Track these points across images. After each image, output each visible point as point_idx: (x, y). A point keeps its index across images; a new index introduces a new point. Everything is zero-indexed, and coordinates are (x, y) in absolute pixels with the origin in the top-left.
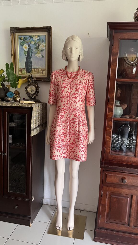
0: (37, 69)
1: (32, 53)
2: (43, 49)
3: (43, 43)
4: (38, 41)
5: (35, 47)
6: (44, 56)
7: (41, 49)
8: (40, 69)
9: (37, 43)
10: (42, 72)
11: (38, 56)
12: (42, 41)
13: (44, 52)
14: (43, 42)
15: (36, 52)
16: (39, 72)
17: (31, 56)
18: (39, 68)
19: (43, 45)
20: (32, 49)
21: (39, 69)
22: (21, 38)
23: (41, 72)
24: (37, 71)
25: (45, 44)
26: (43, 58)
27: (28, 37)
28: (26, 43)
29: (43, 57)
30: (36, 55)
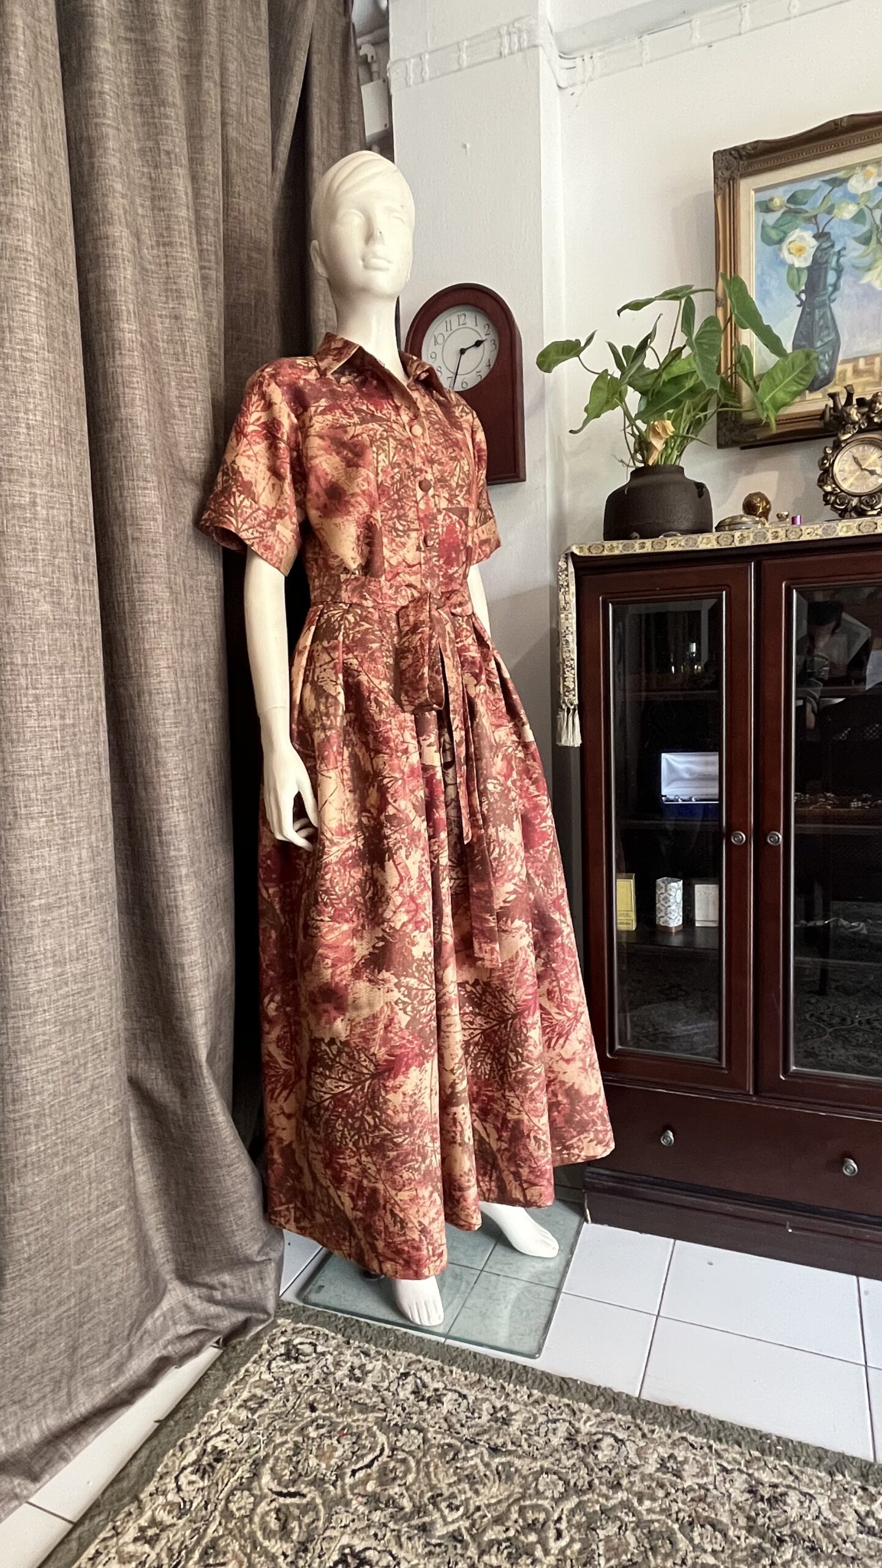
0: (871, 358)
1: (839, 271)
4: (880, 195)
5: (858, 234)
15: (867, 260)
17: (830, 289)
20: (837, 248)
22: (772, 200)
27: (813, 185)
28: (803, 224)
30: (868, 278)
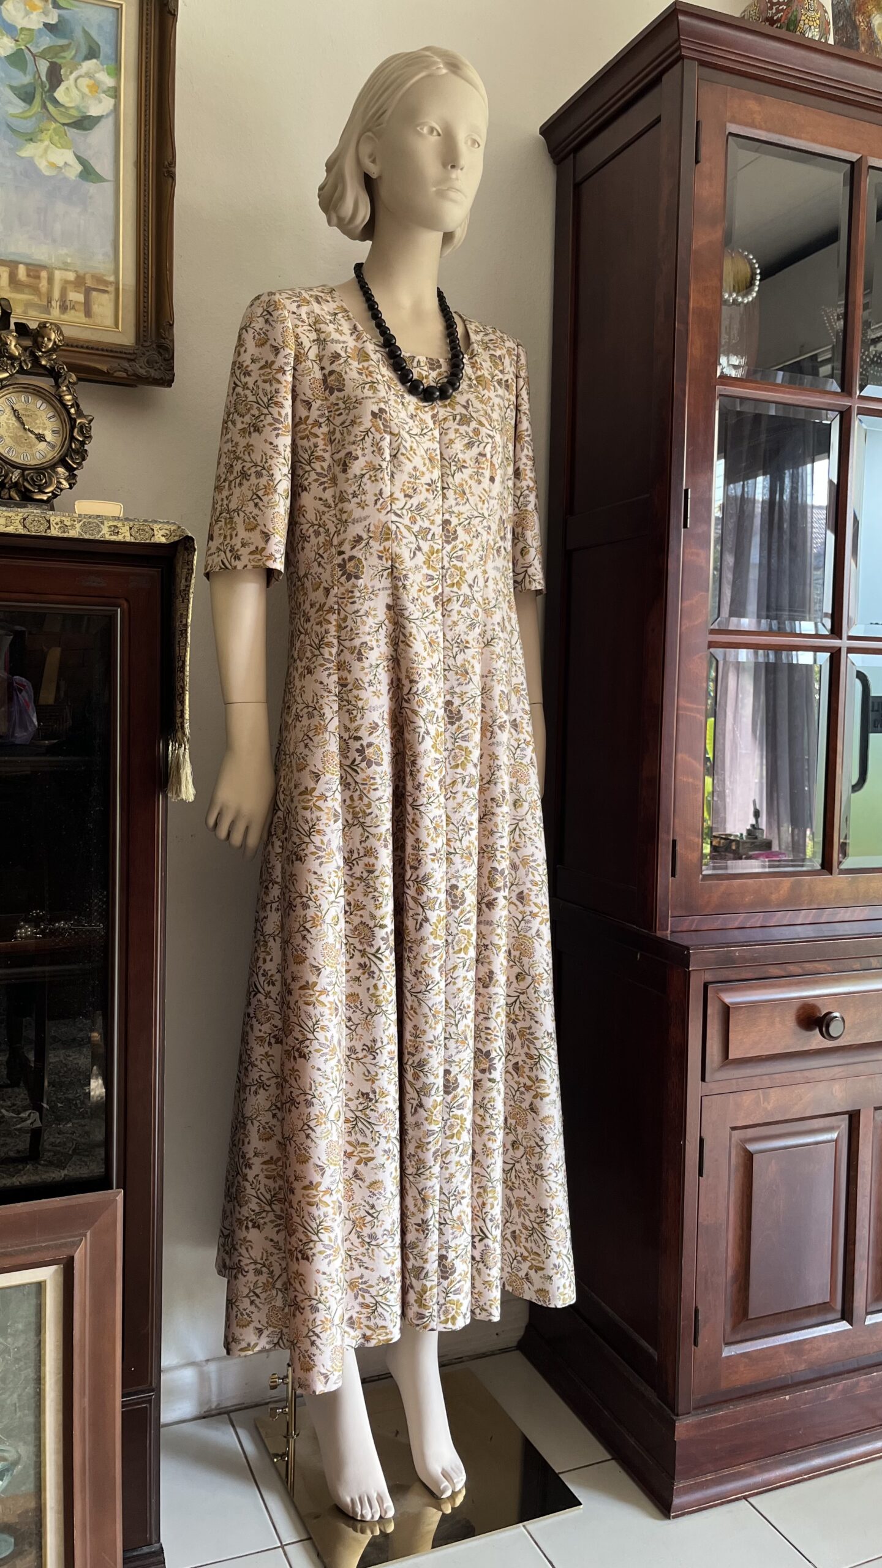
0: (34, 270)
2: (94, 111)
3: (94, 61)
4: (47, 41)
5: (15, 83)
6: (98, 169)
7: (77, 108)
8: (65, 268)
9: (43, 55)
10: (80, 298)
11: (52, 165)
12: (84, 50)
13: (101, 136)
14: (92, 53)
15: (27, 126)
16: (56, 294)
18: (53, 262)
19: (89, 75)
21: (58, 275)
23: (77, 297)
24: (35, 290)
25: (116, 73)
26: (92, 188)
29: (88, 173)
30: (29, 151)
